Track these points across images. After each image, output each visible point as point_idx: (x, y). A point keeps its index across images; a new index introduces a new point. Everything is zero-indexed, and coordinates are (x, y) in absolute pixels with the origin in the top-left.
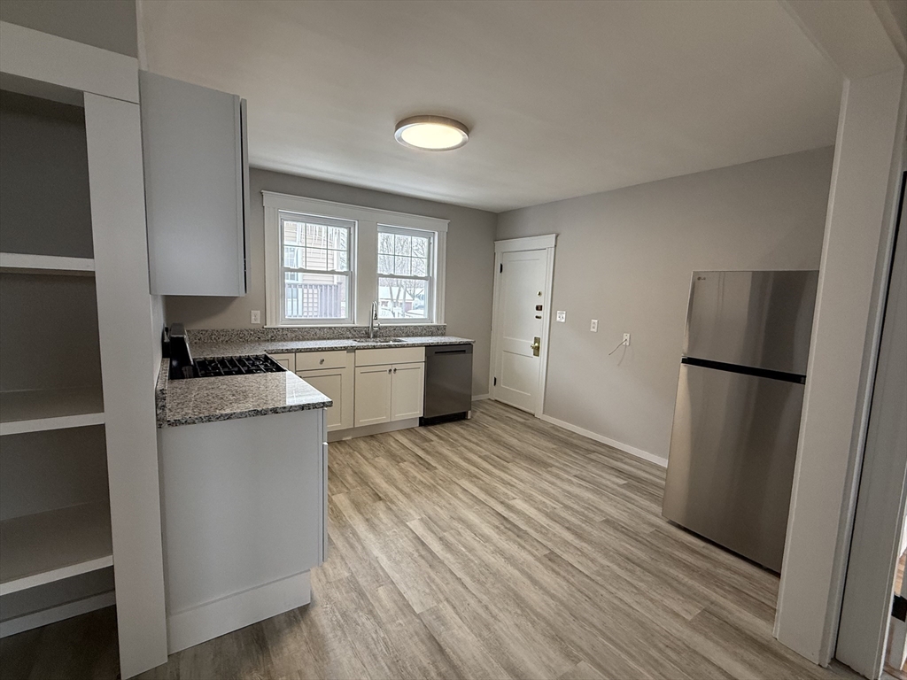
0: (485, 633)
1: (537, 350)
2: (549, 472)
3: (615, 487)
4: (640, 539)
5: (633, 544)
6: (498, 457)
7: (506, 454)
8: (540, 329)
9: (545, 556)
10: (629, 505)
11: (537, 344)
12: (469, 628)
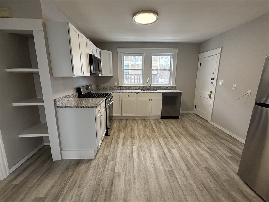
0: (127, 186)
1: (210, 96)
2: (196, 143)
3: (224, 156)
4: (218, 180)
5: (212, 181)
6: (180, 133)
7: (184, 133)
8: (212, 88)
9: (169, 171)
10: (225, 165)
11: (211, 94)
12: (125, 182)
